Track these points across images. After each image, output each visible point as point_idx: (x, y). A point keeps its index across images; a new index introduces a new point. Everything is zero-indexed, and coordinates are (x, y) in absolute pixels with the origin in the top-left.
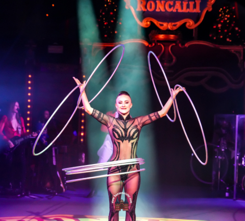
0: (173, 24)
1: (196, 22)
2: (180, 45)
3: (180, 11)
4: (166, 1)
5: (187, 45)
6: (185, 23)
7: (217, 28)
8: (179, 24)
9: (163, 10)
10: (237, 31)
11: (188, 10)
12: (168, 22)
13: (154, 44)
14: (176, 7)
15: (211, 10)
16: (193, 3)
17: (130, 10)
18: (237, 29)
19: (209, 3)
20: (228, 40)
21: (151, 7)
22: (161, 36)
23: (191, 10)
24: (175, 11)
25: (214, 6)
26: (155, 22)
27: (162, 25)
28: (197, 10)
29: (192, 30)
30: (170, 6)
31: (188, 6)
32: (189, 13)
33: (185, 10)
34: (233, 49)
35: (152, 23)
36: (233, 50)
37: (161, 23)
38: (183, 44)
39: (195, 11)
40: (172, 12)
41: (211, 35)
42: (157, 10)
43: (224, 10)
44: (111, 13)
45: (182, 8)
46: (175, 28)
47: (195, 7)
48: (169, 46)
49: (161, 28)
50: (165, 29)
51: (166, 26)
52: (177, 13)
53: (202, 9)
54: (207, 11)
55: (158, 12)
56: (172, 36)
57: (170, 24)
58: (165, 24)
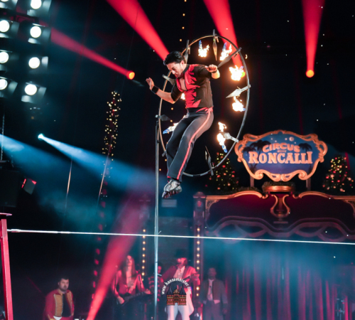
0: (286, 175)
1: (308, 173)
2: (294, 196)
3: (292, 162)
4: (278, 153)
5: (301, 196)
6: (297, 175)
7: (330, 178)
8: (292, 175)
9: (275, 162)
10: (350, 181)
11: (300, 162)
12: (281, 174)
13: (267, 196)
14: (288, 159)
15: (322, 161)
16: (305, 154)
17: (242, 163)
18: (350, 179)
19: (320, 154)
20: (341, 190)
21: (263, 160)
22: (275, 188)
23: (303, 161)
24: (287, 162)
25: (325, 157)
26: (268, 174)
27: (274, 177)
28: (309, 161)
29: (305, 181)
30: (282, 158)
31: (300, 158)
32: (301, 164)
33: (297, 162)
34: (347, 199)
35: (264, 174)
36: (347, 201)
37: (274, 175)
38: (297, 195)
39: (307, 162)
40: (284, 164)
41: (324, 186)
42: (270, 162)
43: (336, 161)
44: (224, 166)
45: (294, 160)
46: (288, 179)
47: (307, 158)
48: (282, 197)
49: (274, 179)
50: (278, 181)
51: (279, 177)
52: (289, 164)
53: (314, 160)
54: (319, 163)
55: (270, 164)
56: (285, 188)
57: (283, 175)
58: (278, 176)
